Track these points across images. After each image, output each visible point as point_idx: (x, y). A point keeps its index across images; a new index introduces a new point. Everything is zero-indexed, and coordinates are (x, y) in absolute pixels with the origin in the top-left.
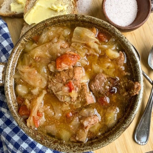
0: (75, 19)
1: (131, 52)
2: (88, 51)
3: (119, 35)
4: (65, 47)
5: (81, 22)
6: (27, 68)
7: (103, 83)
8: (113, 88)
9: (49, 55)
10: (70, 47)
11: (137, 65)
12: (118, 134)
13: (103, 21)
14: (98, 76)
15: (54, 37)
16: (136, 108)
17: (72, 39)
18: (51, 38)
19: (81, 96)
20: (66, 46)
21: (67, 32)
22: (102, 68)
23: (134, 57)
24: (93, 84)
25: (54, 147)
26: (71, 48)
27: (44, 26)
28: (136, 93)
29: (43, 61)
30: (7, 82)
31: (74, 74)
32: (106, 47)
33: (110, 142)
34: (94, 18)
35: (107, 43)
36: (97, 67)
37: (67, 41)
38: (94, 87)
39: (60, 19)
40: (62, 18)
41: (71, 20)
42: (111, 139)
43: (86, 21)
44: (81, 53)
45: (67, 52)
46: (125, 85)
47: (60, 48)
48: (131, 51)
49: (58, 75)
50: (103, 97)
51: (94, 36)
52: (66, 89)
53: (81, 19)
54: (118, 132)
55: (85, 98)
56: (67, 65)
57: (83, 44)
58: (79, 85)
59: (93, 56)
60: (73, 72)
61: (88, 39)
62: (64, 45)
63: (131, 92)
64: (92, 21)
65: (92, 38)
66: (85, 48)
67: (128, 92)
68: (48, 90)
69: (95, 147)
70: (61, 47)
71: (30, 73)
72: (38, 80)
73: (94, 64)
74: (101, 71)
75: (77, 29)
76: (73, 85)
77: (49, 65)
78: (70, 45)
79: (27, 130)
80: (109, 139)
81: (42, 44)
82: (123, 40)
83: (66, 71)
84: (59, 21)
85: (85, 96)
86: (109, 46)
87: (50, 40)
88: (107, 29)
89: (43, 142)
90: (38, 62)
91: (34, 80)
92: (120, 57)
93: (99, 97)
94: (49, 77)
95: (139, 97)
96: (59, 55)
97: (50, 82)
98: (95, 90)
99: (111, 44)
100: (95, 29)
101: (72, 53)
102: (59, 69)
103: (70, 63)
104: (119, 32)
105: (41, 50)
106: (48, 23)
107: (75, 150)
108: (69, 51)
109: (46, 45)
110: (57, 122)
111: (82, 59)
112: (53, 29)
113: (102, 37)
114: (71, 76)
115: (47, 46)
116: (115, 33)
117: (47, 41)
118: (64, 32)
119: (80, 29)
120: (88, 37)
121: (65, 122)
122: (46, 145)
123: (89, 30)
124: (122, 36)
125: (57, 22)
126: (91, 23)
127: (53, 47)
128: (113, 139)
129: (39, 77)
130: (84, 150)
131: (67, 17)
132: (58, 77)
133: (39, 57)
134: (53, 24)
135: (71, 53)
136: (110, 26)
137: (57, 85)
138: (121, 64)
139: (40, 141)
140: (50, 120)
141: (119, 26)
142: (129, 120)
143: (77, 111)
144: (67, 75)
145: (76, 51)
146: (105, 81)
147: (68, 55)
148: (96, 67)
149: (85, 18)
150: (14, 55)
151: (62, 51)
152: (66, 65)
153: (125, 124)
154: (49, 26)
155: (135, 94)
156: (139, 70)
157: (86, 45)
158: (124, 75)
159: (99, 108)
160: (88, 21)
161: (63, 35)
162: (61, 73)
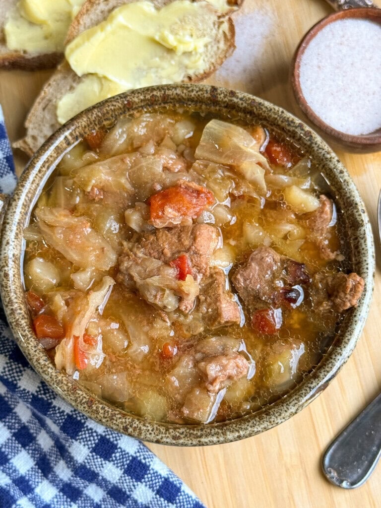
0: (209, 99)
1: (349, 198)
2: (238, 186)
3: (323, 152)
4: (176, 170)
5: (226, 107)
6: (65, 216)
7: (269, 272)
8: (293, 287)
9: (128, 186)
10: (188, 172)
11: (362, 232)
12: (296, 401)
13: (282, 112)
14: (257, 254)
15: (148, 141)
16: (349, 340)
17: (197, 151)
18: (136, 143)
19: (206, 299)
20: (179, 166)
21: (184, 131)
22: (270, 235)
23: (355, 211)
24: (241, 272)
25: (122, 423)
26: (191, 175)
27: (124, 107)
28: (350, 301)
29: (110, 201)
30: (8, 243)
31: (195, 239)
32: (286, 180)
33: (272, 420)
34: (261, 101)
35: (291, 172)
36: (257, 231)
37: (181, 155)
38: (245, 280)
39: (170, 92)
40: (175, 92)
41: (198, 101)
42: (277, 415)
43: (238, 107)
44: (216, 188)
45: (181, 182)
46: (325, 281)
47: (163, 171)
48: (348, 195)
49: (152, 238)
50: (267, 310)
51: (257, 148)
52: (171, 272)
53: (226, 99)
54: (297, 397)
55: (218, 304)
56: (179, 212)
57: (224, 165)
58: (205, 266)
59: (249, 201)
60: (191, 234)
61: (238, 152)
62: (172, 165)
63: (338, 300)
64: (255, 110)
65: (252, 151)
66: (229, 178)
67: (332, 298)
68: (120, 277)
69: (233, 432)
70: (166, 169)
71: (71, 229)
72: (94, 250)
73: (251, 222)
74: (267, 242)
75: (213, 125)
76: (188, 265)
77: (128, 212)
78: (188, 167)
79: (54, 374)
80: (272, 413)
81: (114, 156)
82: (332, 166)
83: (173, 231)
84: (165, 99)
85: (217, 300)
86: (296, 178)
87: (135, 146)
88: (293, 135)
89: (95, 408)
90: (97, 203)
91: (82, 250)
92: (321, 211)
93: (256, 309)
94: (125, 243)
95: (359, 313)
96: (158, 187)
97: (128, 255)
98: (246, 288)
99: (301, 174)
100: (260, 131)
101: (195, 185)
102: (158, 221)
103: (187, 208)
104: (325, 143)
105: (109, 171)
106: (136, 100)
107: (178, 434)
108: (185, 179)
109: (125, 158)
110: (135, 368)
111: (219, 206)
112: (147, 118)
113: (279, 153)
114: (187, 243)
115: (128, 161)
116: (314, 145)
117: (127, 149)
118: (176, 130)
119: (221, 125)
120: (240, 148)
121: (157, 368)
122: (102, 415)
123: (245, 131)
124: (328, 156)
125: (160, 99)
126: (251, 113)
127: (144, 164)
128: (280, 415)
129: (97, 241)
130: (201, 436)
131: (189, 92)
132: (151, 244)
133: (102, 189)
134: (148, 104)
135: (191, 184)
136: (300, 126)
137: (147, 263)
138: (322, 230)
139: (87, 404)
140: (114, 360)
141: (336, 131)
142: (328, 369)
143: (191, 342)
144: (175, 240)
145: (204, 182)
146: (275, 268)
147: (182, 190)
148: (254, 232)
149: (237, 98)
150: (34, 175)
151: (168, 179)
152: (177, 214)
153: (317, 380)
154: (136, 108)
155: (348, 305)
156: (364, 246)
157: (231, 168)
158: (326, 259)
159: (253, 340)
160: (245, 108)
161: (172, 138)
162: (160, 235)
